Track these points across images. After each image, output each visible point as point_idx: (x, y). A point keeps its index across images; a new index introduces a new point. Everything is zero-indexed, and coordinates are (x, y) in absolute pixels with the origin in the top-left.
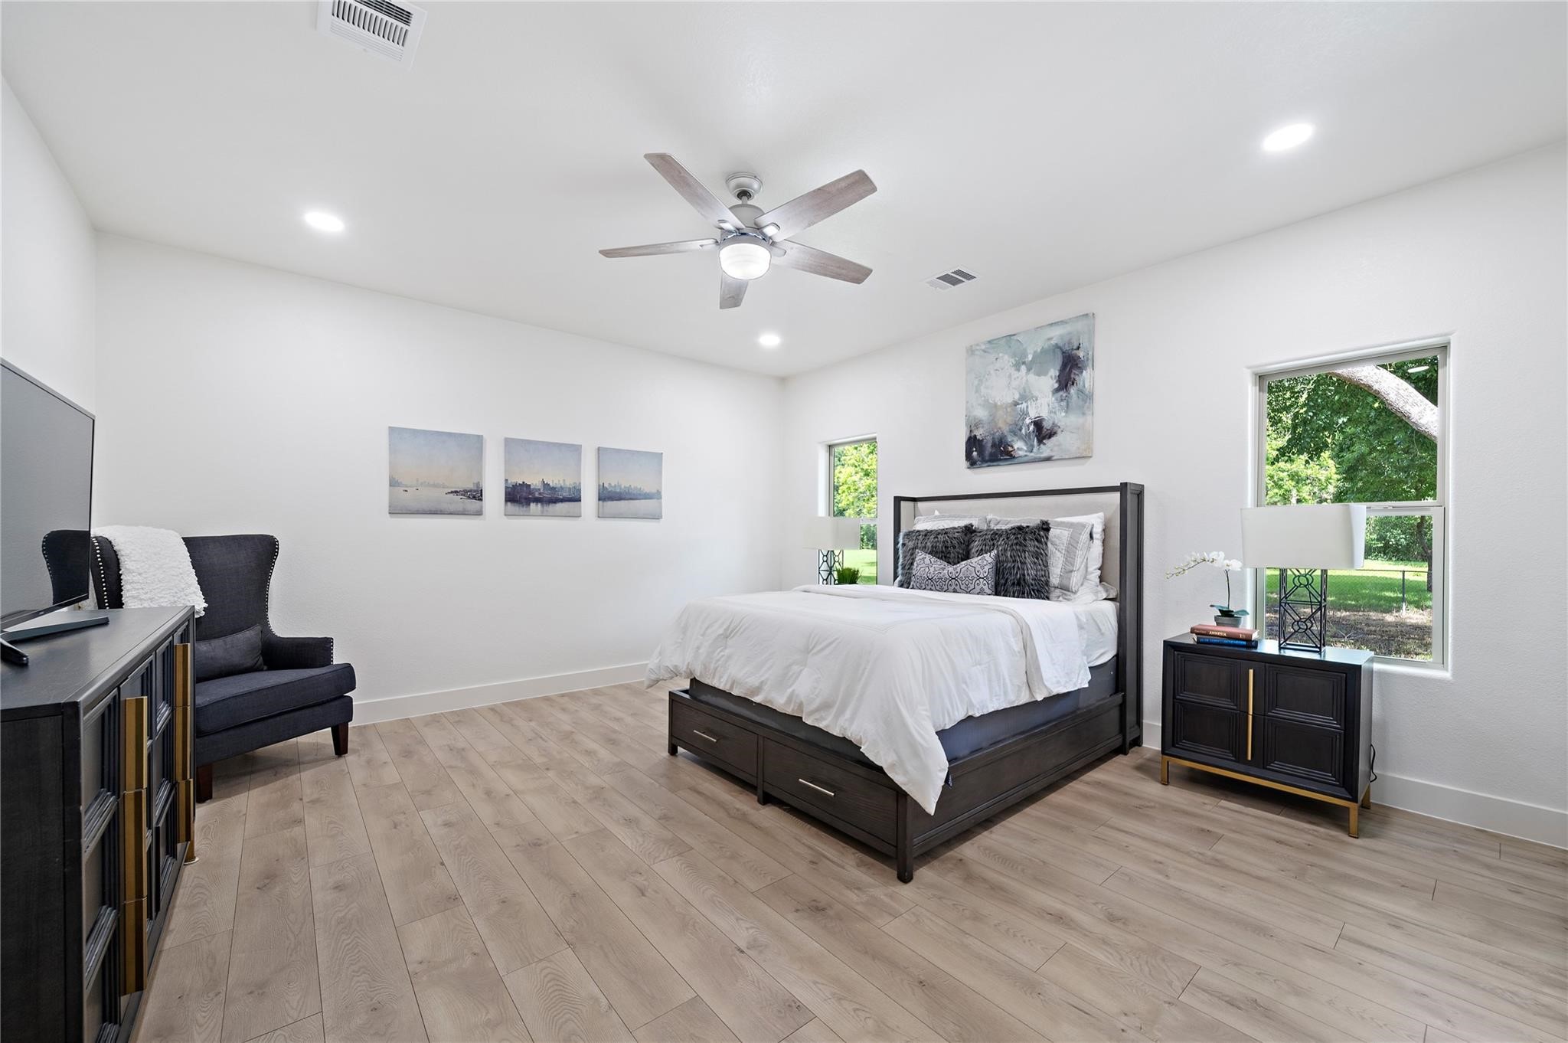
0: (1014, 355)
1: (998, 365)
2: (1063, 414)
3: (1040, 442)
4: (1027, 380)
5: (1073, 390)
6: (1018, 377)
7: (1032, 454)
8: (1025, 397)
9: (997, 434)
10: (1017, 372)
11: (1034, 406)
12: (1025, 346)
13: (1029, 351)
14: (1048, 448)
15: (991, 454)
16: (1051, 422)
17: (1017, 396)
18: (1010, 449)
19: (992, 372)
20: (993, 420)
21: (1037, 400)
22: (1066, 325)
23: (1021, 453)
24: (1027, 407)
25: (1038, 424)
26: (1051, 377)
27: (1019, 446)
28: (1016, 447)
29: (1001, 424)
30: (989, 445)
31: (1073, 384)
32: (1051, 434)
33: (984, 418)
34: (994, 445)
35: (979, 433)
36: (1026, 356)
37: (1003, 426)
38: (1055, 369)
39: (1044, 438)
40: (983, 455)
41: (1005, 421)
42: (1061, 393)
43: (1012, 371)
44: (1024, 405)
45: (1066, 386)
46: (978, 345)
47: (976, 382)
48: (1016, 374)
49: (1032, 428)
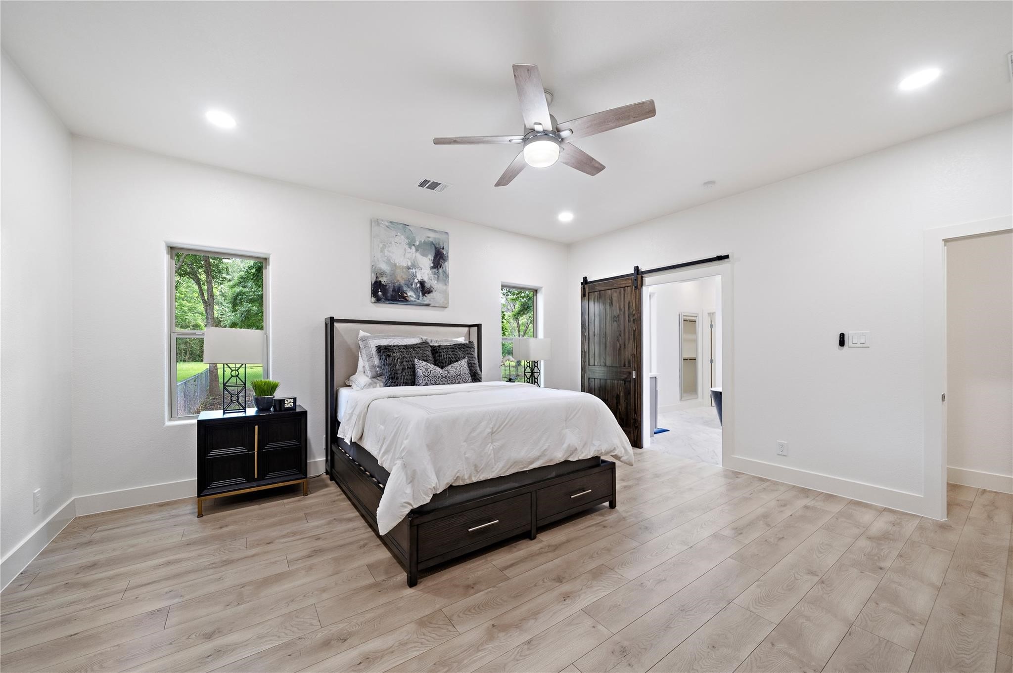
0: (408, 238)
1: (397, 239)
2: (436, 282)
3: (424, 294)
4: (416, 256)
5: (441, 270)
6: (410, 252)
7: (419, 301)
8: (414, 266)
9: (396, 284)
10: (409, 249)
11: (420, 273)
12: (414, 235)
13: (417, 239)
14: (427, 299)
15: (392, 296)
16: (429, 285)
17: (409, 264)
18: (405, 295)
19: (393, 243)
20: (393, 274)
21: (421, 269)
22: (437, 234)
23: (412, 299)
24: (416, 272)
25: (422, 284)
26: (430, 259)
27: (410, 294)
28: (409, 294)
29: (399, 278)
30: (391, 289)
31: (441, 267)
32: (429, 292)
33: (387, 271)
34: (394, 290)
35: (383, 280)
36: (415, 241)
37: (401, 279)
38: (431, 254)
39: (426, 293)
40: (386, 295)
41: (402, 277)
42: (435, 270)
43: (407, 247)
44: (414, 271)
45: (437, 267)
46: (382, 220)
47: (381, 245)
48: (409, 250)
49: (418, 285)
